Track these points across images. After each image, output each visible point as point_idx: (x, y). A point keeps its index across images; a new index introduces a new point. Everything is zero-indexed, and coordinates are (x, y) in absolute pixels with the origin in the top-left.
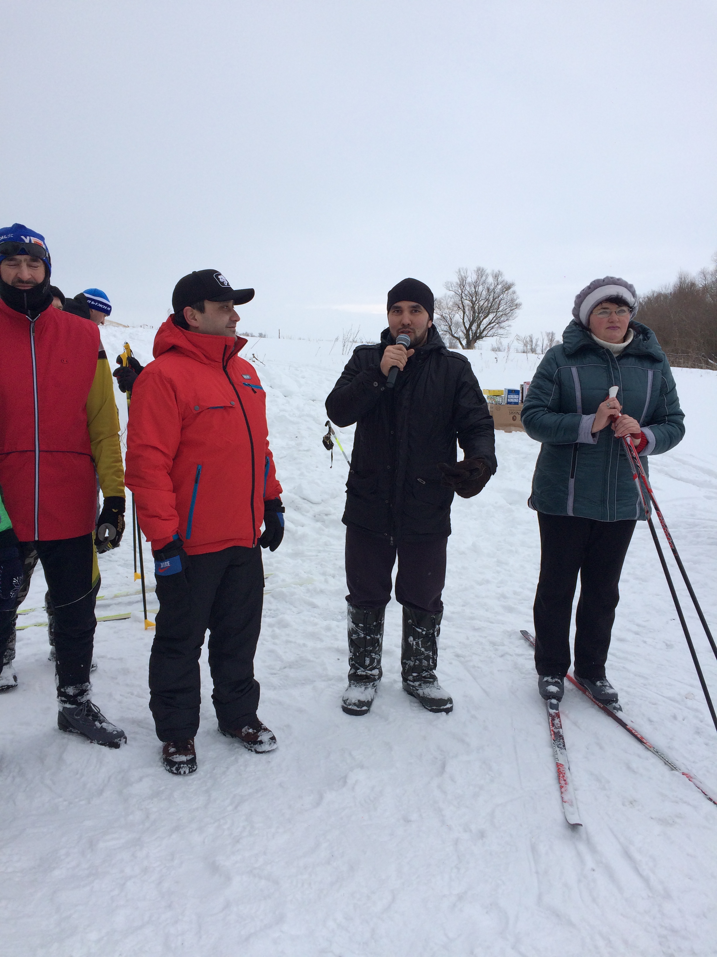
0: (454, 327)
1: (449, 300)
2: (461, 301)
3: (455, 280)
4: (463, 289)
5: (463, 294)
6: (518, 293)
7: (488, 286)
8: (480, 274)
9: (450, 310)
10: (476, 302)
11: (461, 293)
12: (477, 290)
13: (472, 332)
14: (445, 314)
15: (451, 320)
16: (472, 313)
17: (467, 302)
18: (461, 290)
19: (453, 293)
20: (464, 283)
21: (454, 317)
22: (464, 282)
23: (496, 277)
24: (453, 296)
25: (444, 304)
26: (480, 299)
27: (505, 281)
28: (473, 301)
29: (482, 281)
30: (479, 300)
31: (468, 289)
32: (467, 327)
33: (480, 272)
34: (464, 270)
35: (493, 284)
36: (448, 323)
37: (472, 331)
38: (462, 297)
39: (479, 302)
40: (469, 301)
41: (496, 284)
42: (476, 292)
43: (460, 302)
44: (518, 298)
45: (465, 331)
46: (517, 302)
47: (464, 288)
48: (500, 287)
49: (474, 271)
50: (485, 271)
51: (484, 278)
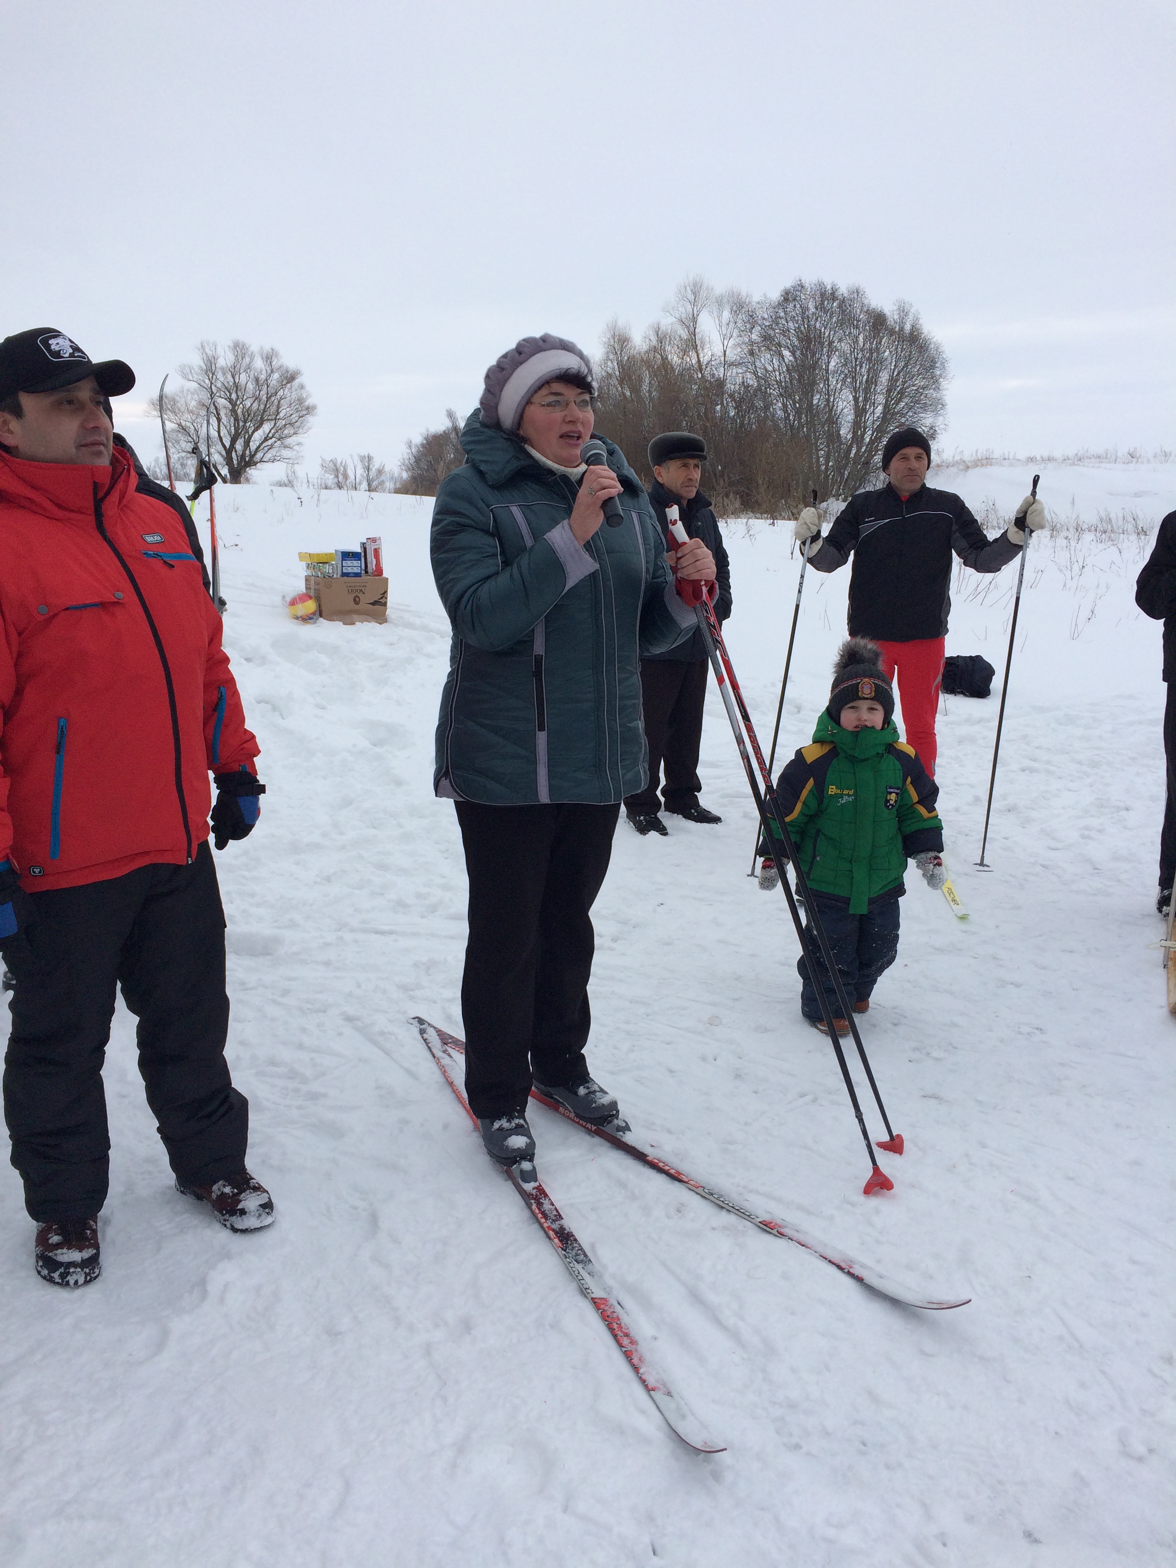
0: (203, 446)
1: (189, 397)
2: (212, 399)
3: (197, 361)
4: (212, 377)
5: (213, 387)
7: (256, 374)
8: (239, 352)
9: (193, 414)
10: (238, 402)
11: (209, 385)
12: (237, 380)
13: (236, 454)
14: (184, 423)
15: (198, 432)
16: (232, 420)
17: (222, 402)
18: (209, 379)
19: (195, 385)
20: (213, 368)
21: (201, 427)
22: (213, 365)
23: (269, 358)
24: (195, 390)
25: (181, 404)
26: (245, 397)
27: (285, 367)
28: (233, 400)
29: (244, 364)
30: (242, 399)
31: (222, 379)
32: (228, 445)
33: (240, 350)
34: (211, 345)
35: (264, 372)
36: (193, 439)
37: (236, 451)
38: (212, 393)
39: (243, 401)
40: (226, 399)
41: (269, 371)
42: (236, 386)
43: (211, 401)
44: (308, 396)
45: (224, 453)
46: (309, 402)
47: (214, 377)
48: (276, 376)
49: (229, 347)
50: (247, 349)
51: (247, 360)
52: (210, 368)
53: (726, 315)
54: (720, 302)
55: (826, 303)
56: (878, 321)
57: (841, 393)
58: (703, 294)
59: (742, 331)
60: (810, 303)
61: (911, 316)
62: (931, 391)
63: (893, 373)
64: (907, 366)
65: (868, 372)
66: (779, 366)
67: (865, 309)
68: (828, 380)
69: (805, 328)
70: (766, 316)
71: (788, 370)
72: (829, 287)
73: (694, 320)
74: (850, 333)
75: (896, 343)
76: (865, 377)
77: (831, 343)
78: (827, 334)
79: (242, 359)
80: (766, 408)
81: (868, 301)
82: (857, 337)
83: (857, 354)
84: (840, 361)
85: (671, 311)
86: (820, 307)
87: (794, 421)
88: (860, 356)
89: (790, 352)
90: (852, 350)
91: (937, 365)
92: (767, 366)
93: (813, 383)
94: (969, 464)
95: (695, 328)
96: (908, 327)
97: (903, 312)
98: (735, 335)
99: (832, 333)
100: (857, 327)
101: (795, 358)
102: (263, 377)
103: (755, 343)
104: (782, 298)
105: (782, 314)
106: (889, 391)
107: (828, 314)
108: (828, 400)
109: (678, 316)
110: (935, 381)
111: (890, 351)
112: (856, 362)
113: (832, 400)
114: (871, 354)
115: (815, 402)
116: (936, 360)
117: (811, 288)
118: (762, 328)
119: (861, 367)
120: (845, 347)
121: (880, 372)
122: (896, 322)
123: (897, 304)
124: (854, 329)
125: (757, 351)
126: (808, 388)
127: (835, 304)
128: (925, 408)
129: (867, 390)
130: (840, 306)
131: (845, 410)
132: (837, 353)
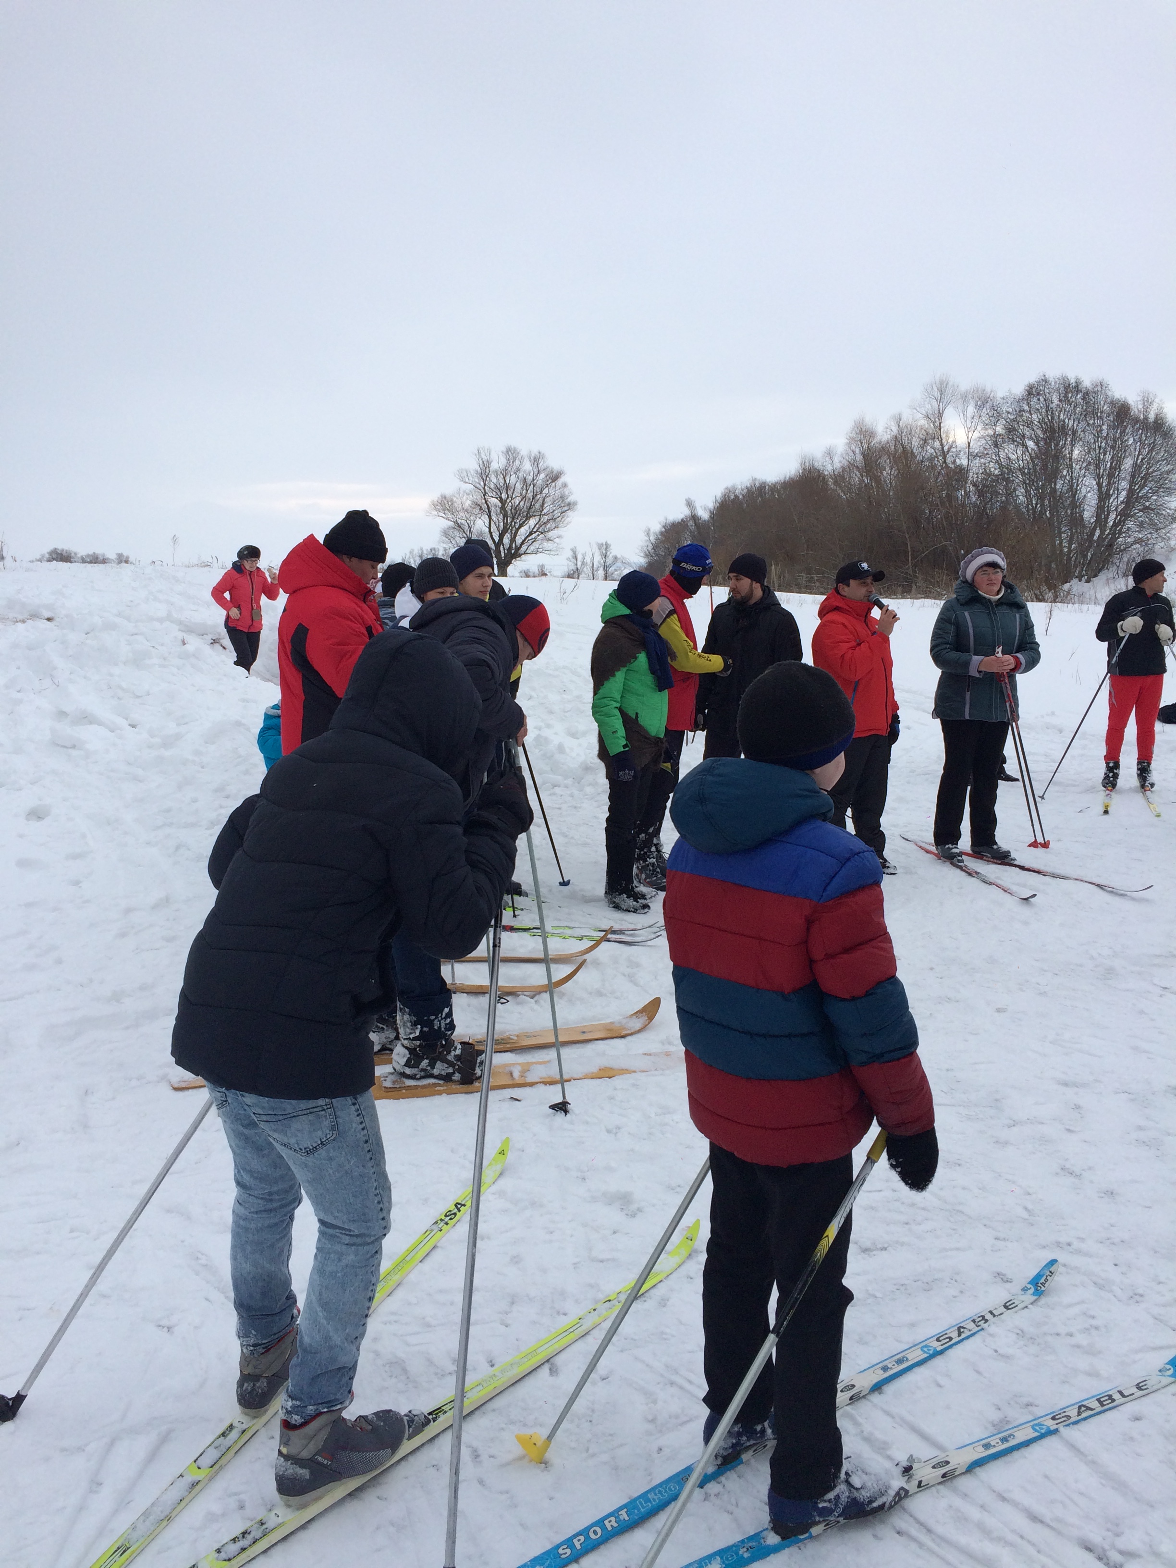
1: (465, 498)
2: (485, 499)
3: (473, 465)
4: (486, 479)
5: (486, 488)
7: (524, 475)
8: (511, 456)
9: (468, 512)
10: (508, 501)
11: (483, 487)
12: (507, 482)
13: (504, 547)
14: (460, 520)
15: (470, 528)
16: (502, 517)
17: (493, 501)
18: (483, 481)
19: (471, 487)
20: (488, 471)
21: (474, 523)
22: (487, 469)
23: (535, 461)
24: (471, 491)
25: (457, 504)
26: (514, 496)
27: (550, 467)
28: (503, 499)
29: (514, 467)
30: (511, 498)
31: (494, 480)
32: (497, 539)
33: (511, 453)
34: (486, 451)
35: (532, 473)
37: (503, 545)
38: (486, 493)
39: (511, 500)
40: (497, 498)
41: (536, 473)
42: (506, 485)
43: (484, 501)
44: (570, 493)
46: (571, 499)
47: (488, 479)
48: (542, 476)
49: (502, 452)
50: (518, 453)
51: (517, 462)
53: (971, 409)
54: (964, 398)
55: (1070, 395)
56: (1122, 412)
57: (1085, 479)
58: (949, 391)
59: (987, 425)
60: (1054, 396)
61: (1155, 406)
63: (1137, 460)
64: (1152, 452)
65: (1112, 458)
66: (1022, 456)
67: (1109, 401)
68: (1072, 467)
69: (1048, 419)
70: (1011, 410)
71: (1031, 458)
72: (1073, 381)
73: (940, 415)
74: (1094, 423)
75: (1141, 431)
76: (1109, 463)
77: (1074, 433)
78: (1070, 425)
79: (513, 462)
80: (1010, 493)
81: (1112, 393)
82: (1101, 427)
83: (1101, 443)
84: (1084, 449)
85: (918, 408)
86: (1065, 399)
87: (1037, 504)
88: (1103, 444)
89: (1034, 442)
90: (1096, 439)
92: (1010, 455)
93: (1056, 471)
95: (940, 423)
96: (1152, 417)
97: (1147, 402)
98: (979, 428)
99: (1076, 423)
100: (1101, 418)
101: (1038, 447)
102: (530, 478)
103: (999, 435)
104: (1026, 392)
105: (1026, 408)
106: (1133, 476)
107: (1072, 406)
108: (1072, 486)
109: (924, 412)
111: (1134, 439)
112: (1099, 450)
113: (1075, 486)
114: (1115, 441)
115: (1058, 487)
117: (1055, 382)
118: (1006, 421)
119: (1105, 454)
120: (1089, 436)
121: (1124, 459)
122: (1140, 412)
123: (1142, 395)
124: (1098, 419)
125: (1001, 442)
126: (1054, 475)
127: (1079, 396)
128: (1169, 492)
129: (1111, 476)
130: (1084, 399)
131: (1089, 495)
132: (1081, 442)
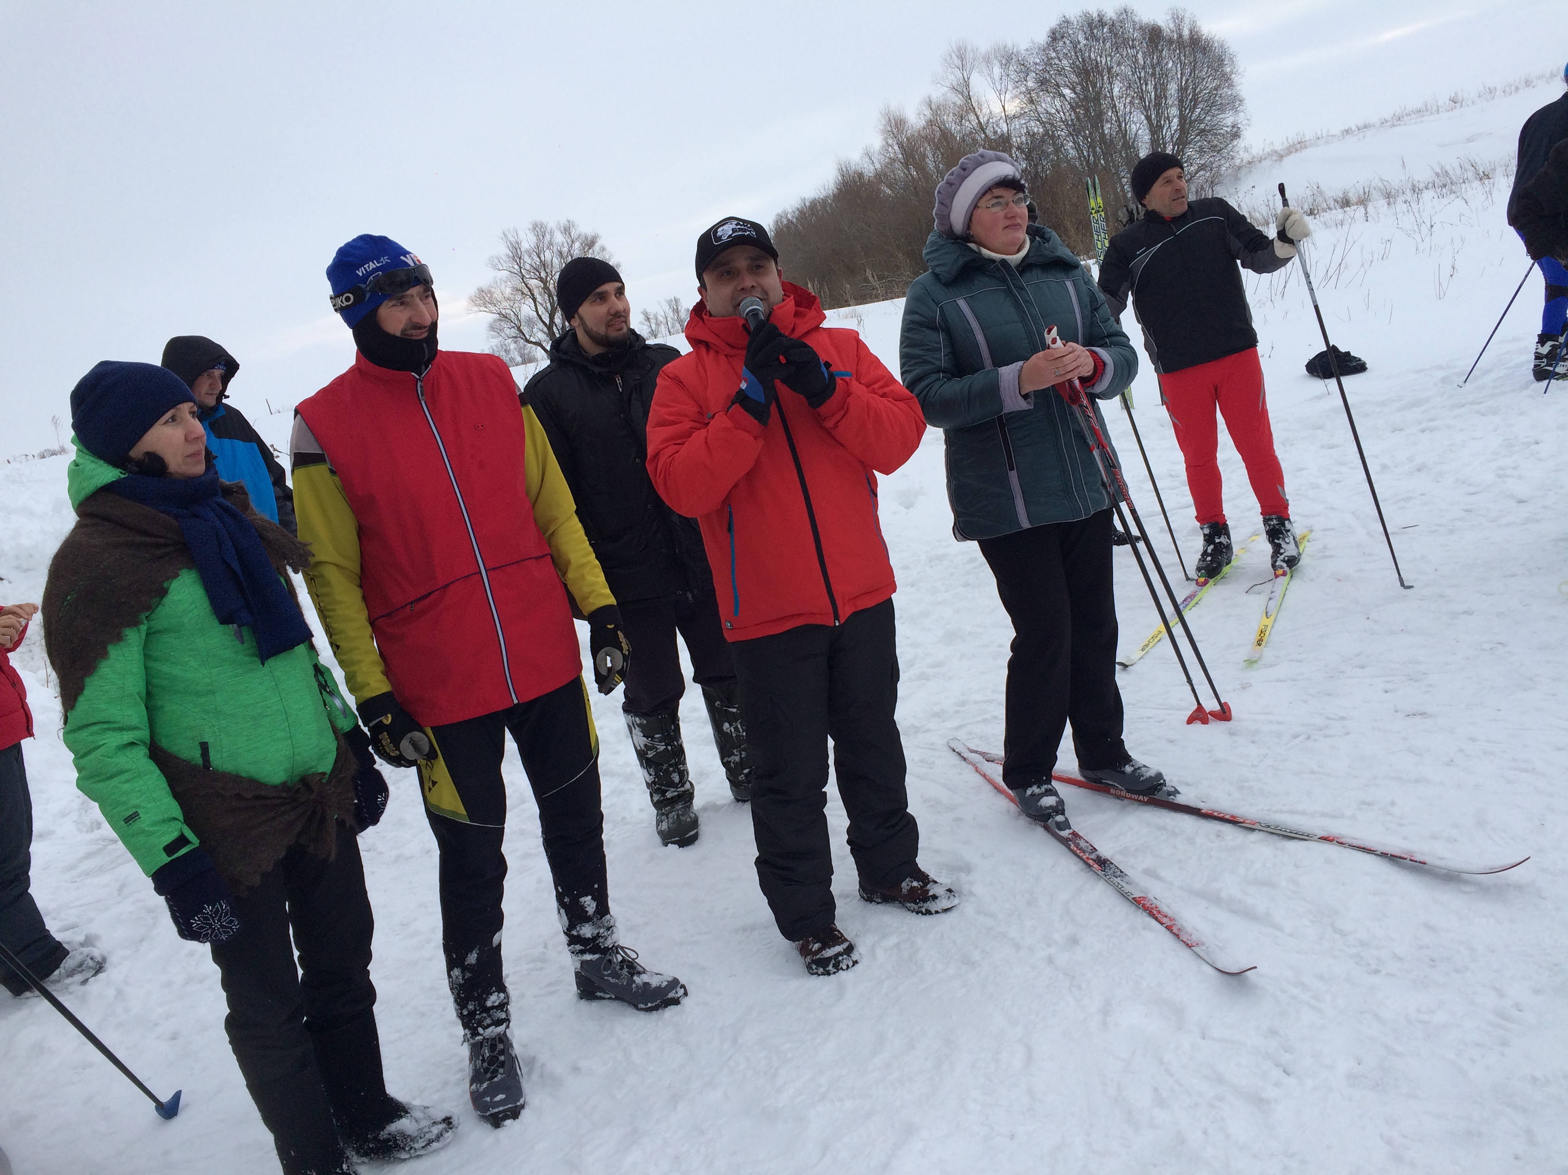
0: (525, 328)
1: (503, 286)
2: (524, 282)
3: (503, 251)
4: (520, 262)
5: (522, 271)
6: (609, 248)
7: (559, 248)
8: (539, 231)
9: (510, 301)
10: (548, 279)
11: (519, 270)
12: (543, 259)
13: (557, 328)
14: (504, 311)
15: (518, 316)
16: (546, 296)
17: (534, 283)
18: (518, 264)
19: (506, 273)
20: (519, 253)
21: (520, 311)
22: (518, 250)
23: (567, 230)
24: (507, 277)
25: (497, 295)
26: (553, 273)
27: (583, 234)
28: (542, 278)
29: (546, 242)
30: (551, 275)
31: (529, 261)
32: (547, 321)
33: (539, 229)
34: (512, 232)
35: (566, 244)
36: (515, 324)
37: (556, 325)
38: (523, 276)
39: (552, 276)
40: (536, 279)
41: (570, 243)
42: (544, 265)
43: (523, 284)
44: (611, 256)
45: (545, 329)
47: (522, 261)
48: (577, 245)
49: (529, 230)
50: (546, 227)
51: (548, 237)
52: (516, 255)
53: (997, 70)
54: (987, 60)
55: (1096, 31)
56: (1154, 35)
57: (1132, 116)
58: (969, 56)
59: (1017, 82)
60: (1080, 36)
61: (1187, 21)
62: (1225, 90)
63: (1182, 83)
64: (1194, 71)
65: (1155, 88)
66: (1062, 107)
67: (1137, 26)
68: (1115, 106)
69: (1079, 61)
70: (1038, 61)
71: (1072, 107)
72: (1095, 15)
73: (967, 84)
74: (1127, 54)
75: (1178, 51)
76: (1153, 94)
77: (1110, 69)
78: (1104, 62)
79: (543, 237)
80: (1058, 149)
81: (1138, 18)
82: (1136, 57)
83: (1140, 73)
84: (1123, 84)
85: (941, 82)
86: (1091, 36)
87: (1089, 156)
88: (1143, 74)
89: (1070, 89)
90: (1134, 71)
91: (1226, 62)
92: (1049, 109)
93: (1100, 115)
94: (1283, 153)
95: (969, 92)
96: (1186, 33)
97: (1178, 19)
98: (1010, 87)
99: (1109, 59)
100: (1133, 47)
101: (1075, 93)
102: (565, 250)
103: (1033, 90)
104: (1050, 38)
105: (1054, 55)
106: (1181, 101)
107: (1101, 41)
108: (1120, 126)
109: (948, 84)
110: (1226, 80)
111: (1173, 61)
112: (1140, 82)
113: (1124, 126)
114: (1154, 69)
115: (1106, 132)
116: (1223, 57)
117: (1077, 21)
118: (1036, 74)
119: (1146, 85)
120: (1125, 69)
121: (1167, 85)
122: (1172, 31)
123: (1170, 13)
124: (1130, 49)
125: (1036, 97)
126: (1098, 120)
127: (1105, 30)
128: (1222, 109)
129: (1158, 105)
130: (1111, 31)
131: (1140, 132)
132: (1118, 78)
